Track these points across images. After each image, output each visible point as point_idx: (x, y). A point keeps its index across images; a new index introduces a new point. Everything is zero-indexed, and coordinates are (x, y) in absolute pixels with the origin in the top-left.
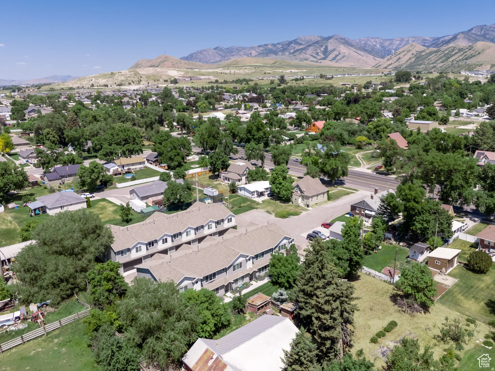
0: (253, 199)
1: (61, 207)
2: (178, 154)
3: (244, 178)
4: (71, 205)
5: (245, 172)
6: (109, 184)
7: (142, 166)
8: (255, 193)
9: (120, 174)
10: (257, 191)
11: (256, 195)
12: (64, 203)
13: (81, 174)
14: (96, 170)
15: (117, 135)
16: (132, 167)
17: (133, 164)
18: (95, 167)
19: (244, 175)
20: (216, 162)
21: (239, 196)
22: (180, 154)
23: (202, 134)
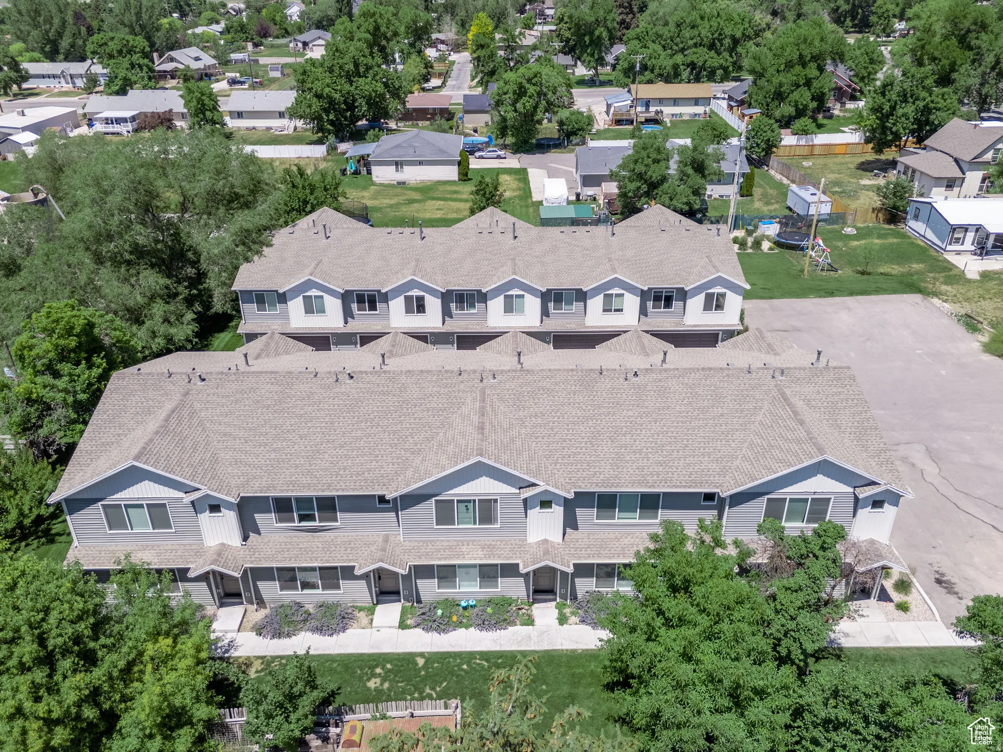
0: (951, 258)
1: (397, 164)
2: (808, 83)
3: (974, 178)
4: (421, 163)
5: (989, 156)
6: (575, 140)
7: (700, 110)
8: (970, 236)
9: (631, 122)
10: (979, 228)
11: (968, 245)
12: (404, 156)
13: (499, 94)
14: (531, 90)
15: (693, 27)
16: (668, 110)
17: (675, 102)
18: (529, 81)
19: (975, 164)
20: (893, 108)
21: (904, 236)
22: (815, 84)
23: (928, 30)
